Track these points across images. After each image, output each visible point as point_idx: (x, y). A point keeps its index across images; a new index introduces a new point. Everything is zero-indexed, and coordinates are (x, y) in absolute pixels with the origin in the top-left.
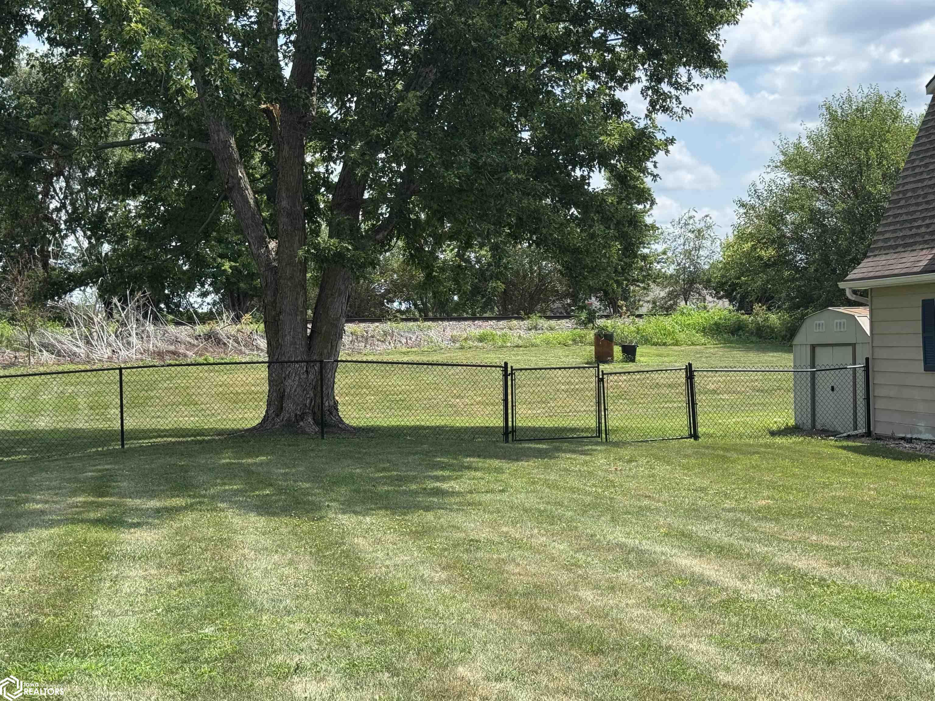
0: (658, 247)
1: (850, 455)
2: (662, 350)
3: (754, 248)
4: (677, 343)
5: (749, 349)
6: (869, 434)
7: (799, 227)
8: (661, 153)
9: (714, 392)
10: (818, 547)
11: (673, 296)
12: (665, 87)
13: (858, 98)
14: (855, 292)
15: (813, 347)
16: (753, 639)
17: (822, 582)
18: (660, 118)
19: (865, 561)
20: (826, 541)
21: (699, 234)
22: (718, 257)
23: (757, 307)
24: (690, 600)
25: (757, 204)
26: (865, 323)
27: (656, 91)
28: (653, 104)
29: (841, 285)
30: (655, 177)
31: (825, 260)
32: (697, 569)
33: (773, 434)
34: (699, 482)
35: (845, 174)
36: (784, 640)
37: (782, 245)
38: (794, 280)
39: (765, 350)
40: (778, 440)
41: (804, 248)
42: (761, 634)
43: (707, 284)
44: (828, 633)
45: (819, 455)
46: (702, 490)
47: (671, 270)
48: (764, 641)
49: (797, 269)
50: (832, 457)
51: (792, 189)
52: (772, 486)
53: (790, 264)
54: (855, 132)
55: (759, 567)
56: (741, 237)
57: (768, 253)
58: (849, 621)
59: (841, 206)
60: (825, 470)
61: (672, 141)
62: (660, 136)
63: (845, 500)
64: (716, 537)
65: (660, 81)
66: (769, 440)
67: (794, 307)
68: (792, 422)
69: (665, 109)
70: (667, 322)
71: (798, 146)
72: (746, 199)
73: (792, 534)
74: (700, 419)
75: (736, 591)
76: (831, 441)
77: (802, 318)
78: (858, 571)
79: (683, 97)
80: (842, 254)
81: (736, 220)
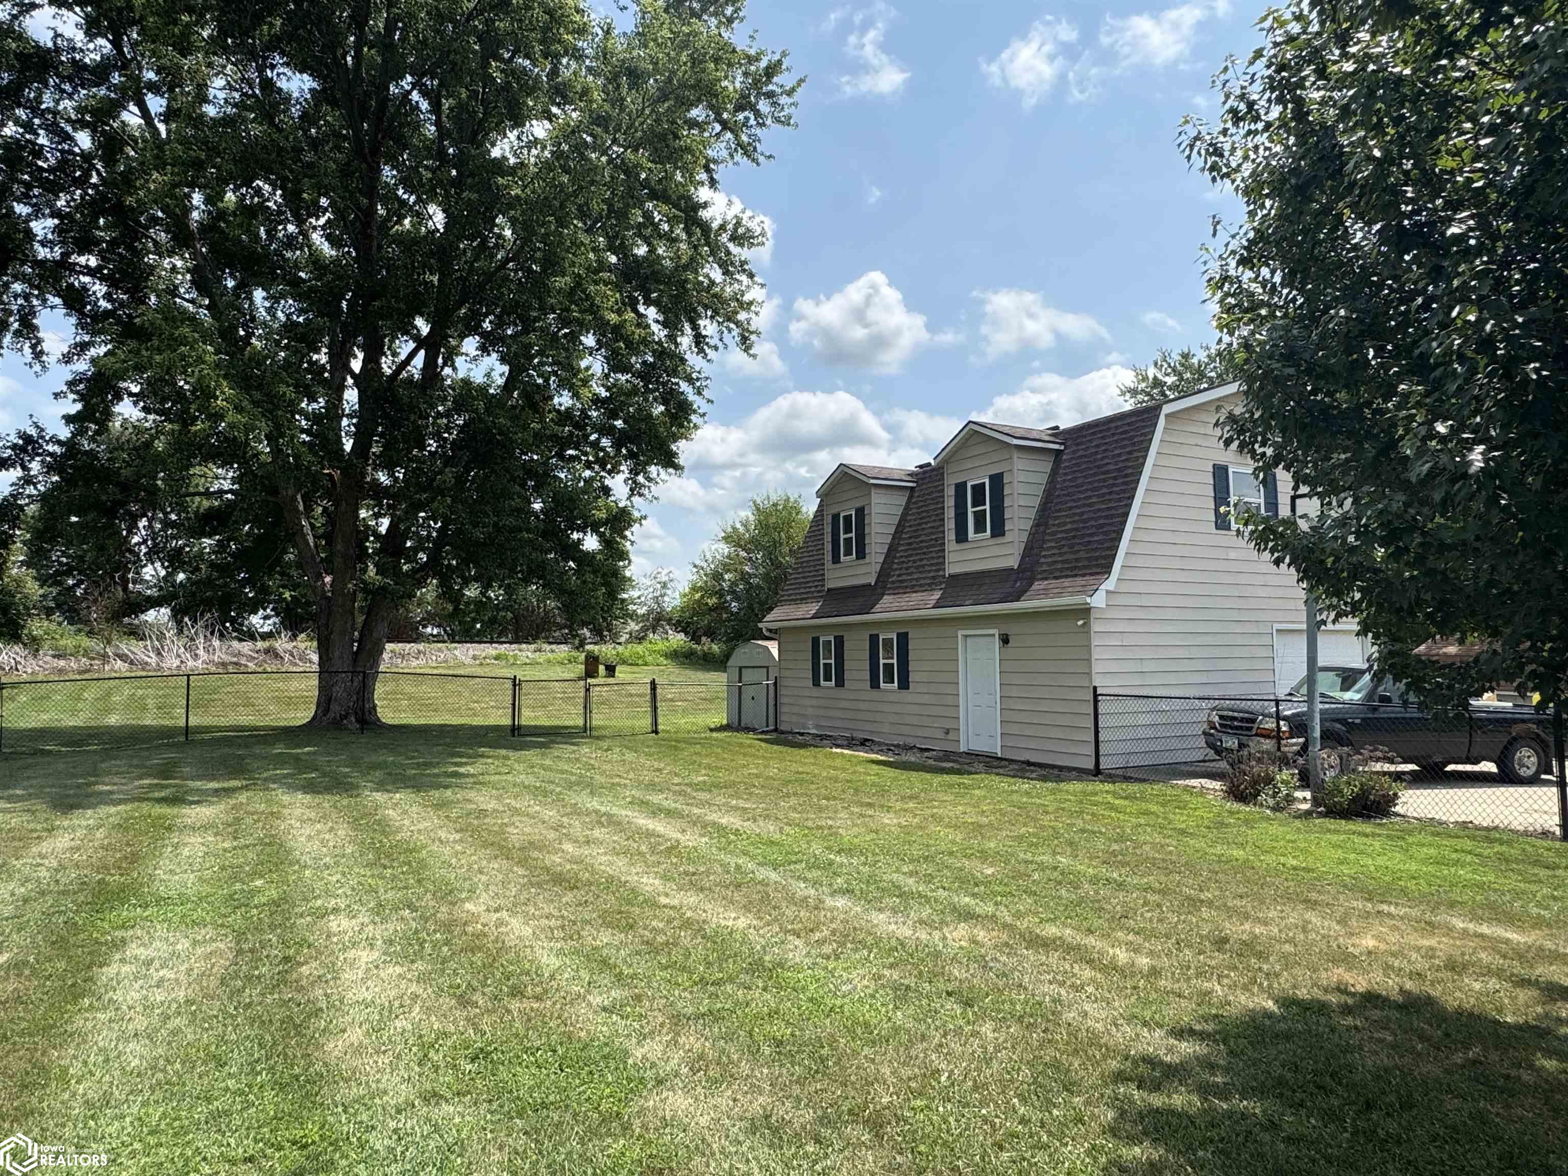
0: (635, 594)
1: (763, 745)
2: (635, 669)
3: (702, 597)
4: (646, 664)
5: (696, 670)
6: (776, 730)
7: (734, 584)
8: (636, 526)
9: (672, 700)
10: (736, 808)
11: (645, 629)
12: (641, 479)
13: (774, 498)
14: (770, 631)
15: (741, 668)
16: (686, 873)
17: (737, 832)
18: (636, 499)
19: (767, 817)
20: (741, 803)
21: (664, 585)
22: (677, 602)
23: (704, 639)
24: (643, 848)
25: (705, 565)
26: (775, 652)
27: (635, 482)
28: (632, 490)
29: (760, 625)
30: (632, 543)
31: (751, 607)
32: (651, 827)
33: (711, 730)
34: (656, 765)
35: (765, 548)
36: (708, 873)
37: (721, 596)
38: (729, 620)
39: (708, 670)
40: (715, 735)
41: (737, 598)
42: (691, 869)
43: (669, 621)
44: (738, 867)
45: (741, 745)
46: (659, 770)
47: (642, 611)
48: (694, 874)
49: (732, 613)
50: (750, 746)
51: (729, 557)
52: (709, 767)
53: (727, 609)
54: (773, 520)
55: (695, 824)
56: (694, 589)
57: (712, 601)
58: (753, 858)
59: (762, 570)
60: (745, 755)
61: (645, 517)
62: (636, 514)
63: (757, 776)
64: (665, 804)
65: (637, 474)
66: (708, 734)
67: (730, 640)
68: (725, 722)
69: (641, 495)
70: (639, 649)
71: (734, 528)
72: (698, 562)
73: (720, 800)
74: (660, 721)
75: (677, 841)
76: (751, 735)
77: (733, 649)
78: (761, 824)
79: (653, 488)
80: (761, 604)
81: (691, 578)
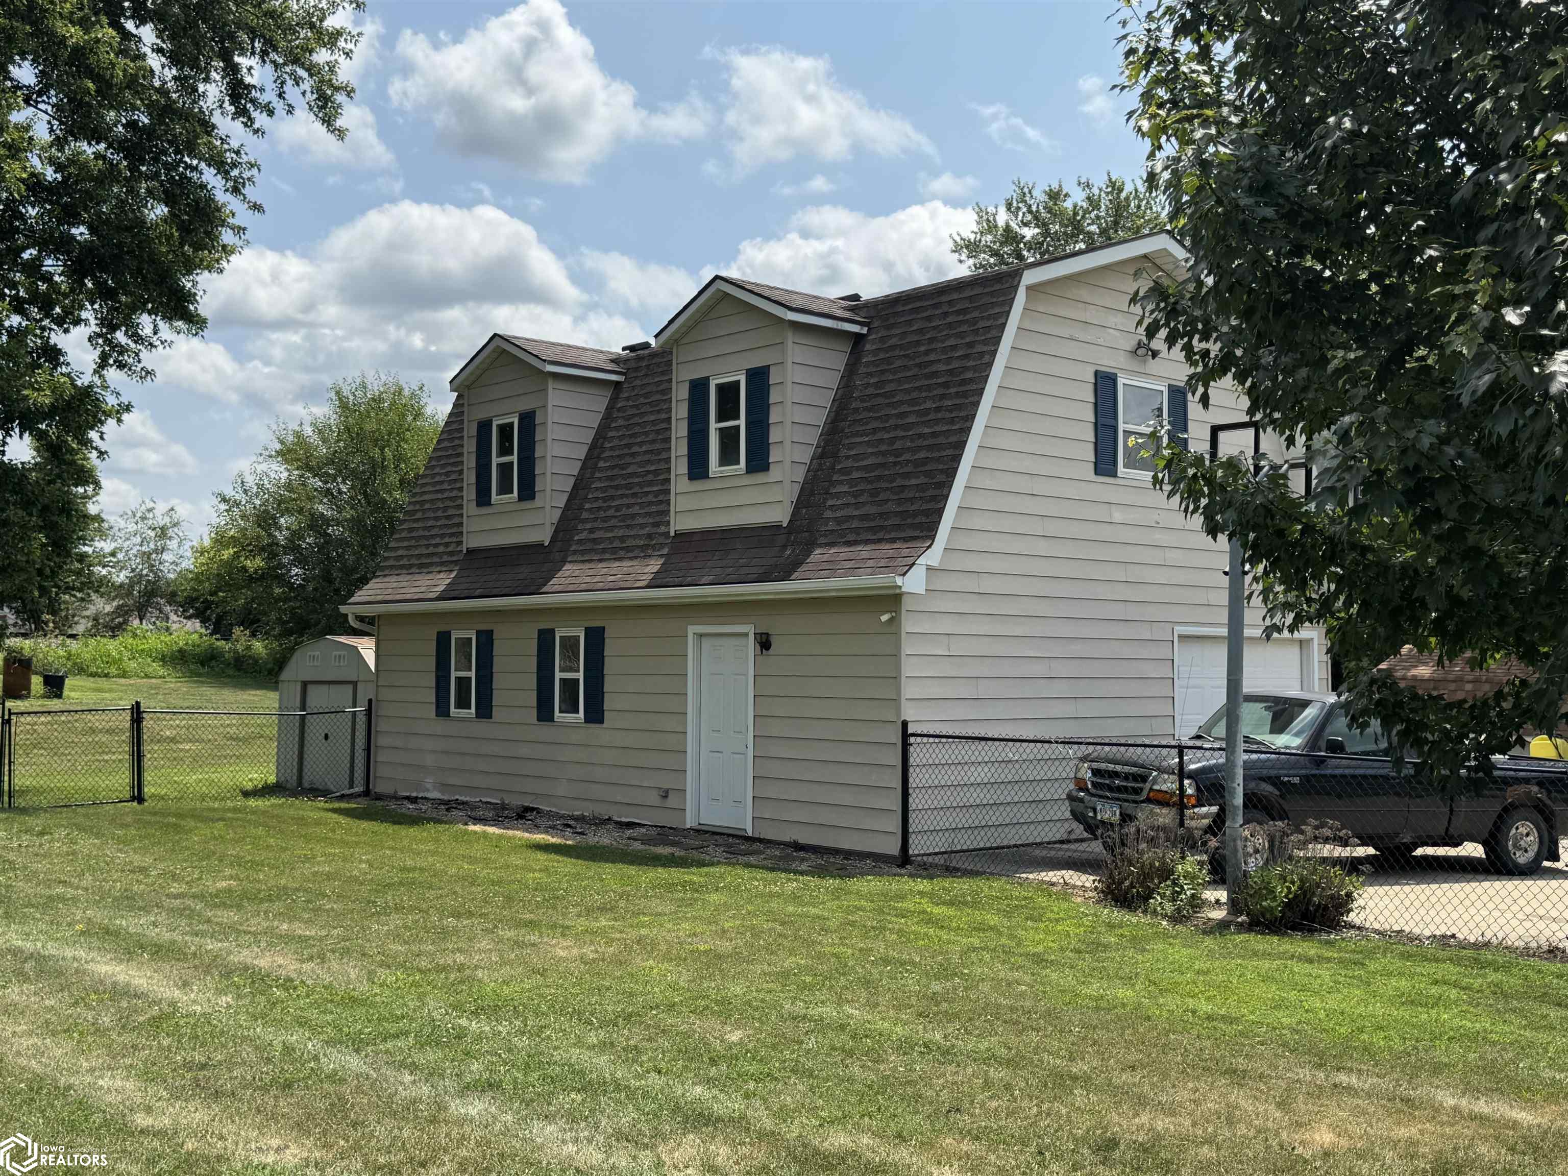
0: (106, 546)
1: (342, 820)
2: (103, 683)
3: (236, 556)
4: (124, 675)
5: (224, 685)
6: (367, 793)
7: (296, 535)
8: (111, 422)
9: (172, 740)
10: (288, 939)
11: (123, 612)
12: (120, 336)
13: (375, 387)
14: (361, 619)
15: (305, 685)
16: (188, 1066)
17: (288, 984)
18: (112, 374)
19: (346, 952)
20: (300, 930)
21: (163, 532)
22: (188, 564)
23: (237, 631)
24: (106, 1020)
25: (243, 499)
26: (370, 657)
27: (108, 342)
28: (104, 357)
29: (343, 609)
30: (101, 454)
31: (327, 578)
32: (122, 978)
33: (246, 794)
34: (138, 860)
35: (354, 474)
36: (230, 1064)
37: (273, 555)
38: (286, 600)
39: (244, 686)
40: (252, 803)
41: (301, 561)
42: (199, 1057)
43: (172, 598)
44: (288, 1049)
45: (301, 821)
46: (143, 870)
47: (121, 577)
48: (203, 1067)
49: (291, 586)
50: (318, 823)
51: (289, 486)
52: (238, 861)
53: (282, 580)
54: (371, 426)
55: (207, 972)
56: (220, 541)
57: (255, 564)
58: (315, 1029)
59: (348, 513)
60: (307, 839)
61: (128, 408)
62: (111, 401)
63: (329, 877)
64: (152, 933)
65: (113, 328)
66: (240, 802)
67: (287, 633)
68: (272, 779)
69: (121, 366)
70: (112, 646)
71: (298, 435)
72: (229, 492)
73: (257, 923)
74: (148, 777)
75: (173, 1004)
76: (321, 803)
77: (292, 650)
78: (335, 966)
79: (144, 354)
80: (348, 571)
81: (215, 521)
